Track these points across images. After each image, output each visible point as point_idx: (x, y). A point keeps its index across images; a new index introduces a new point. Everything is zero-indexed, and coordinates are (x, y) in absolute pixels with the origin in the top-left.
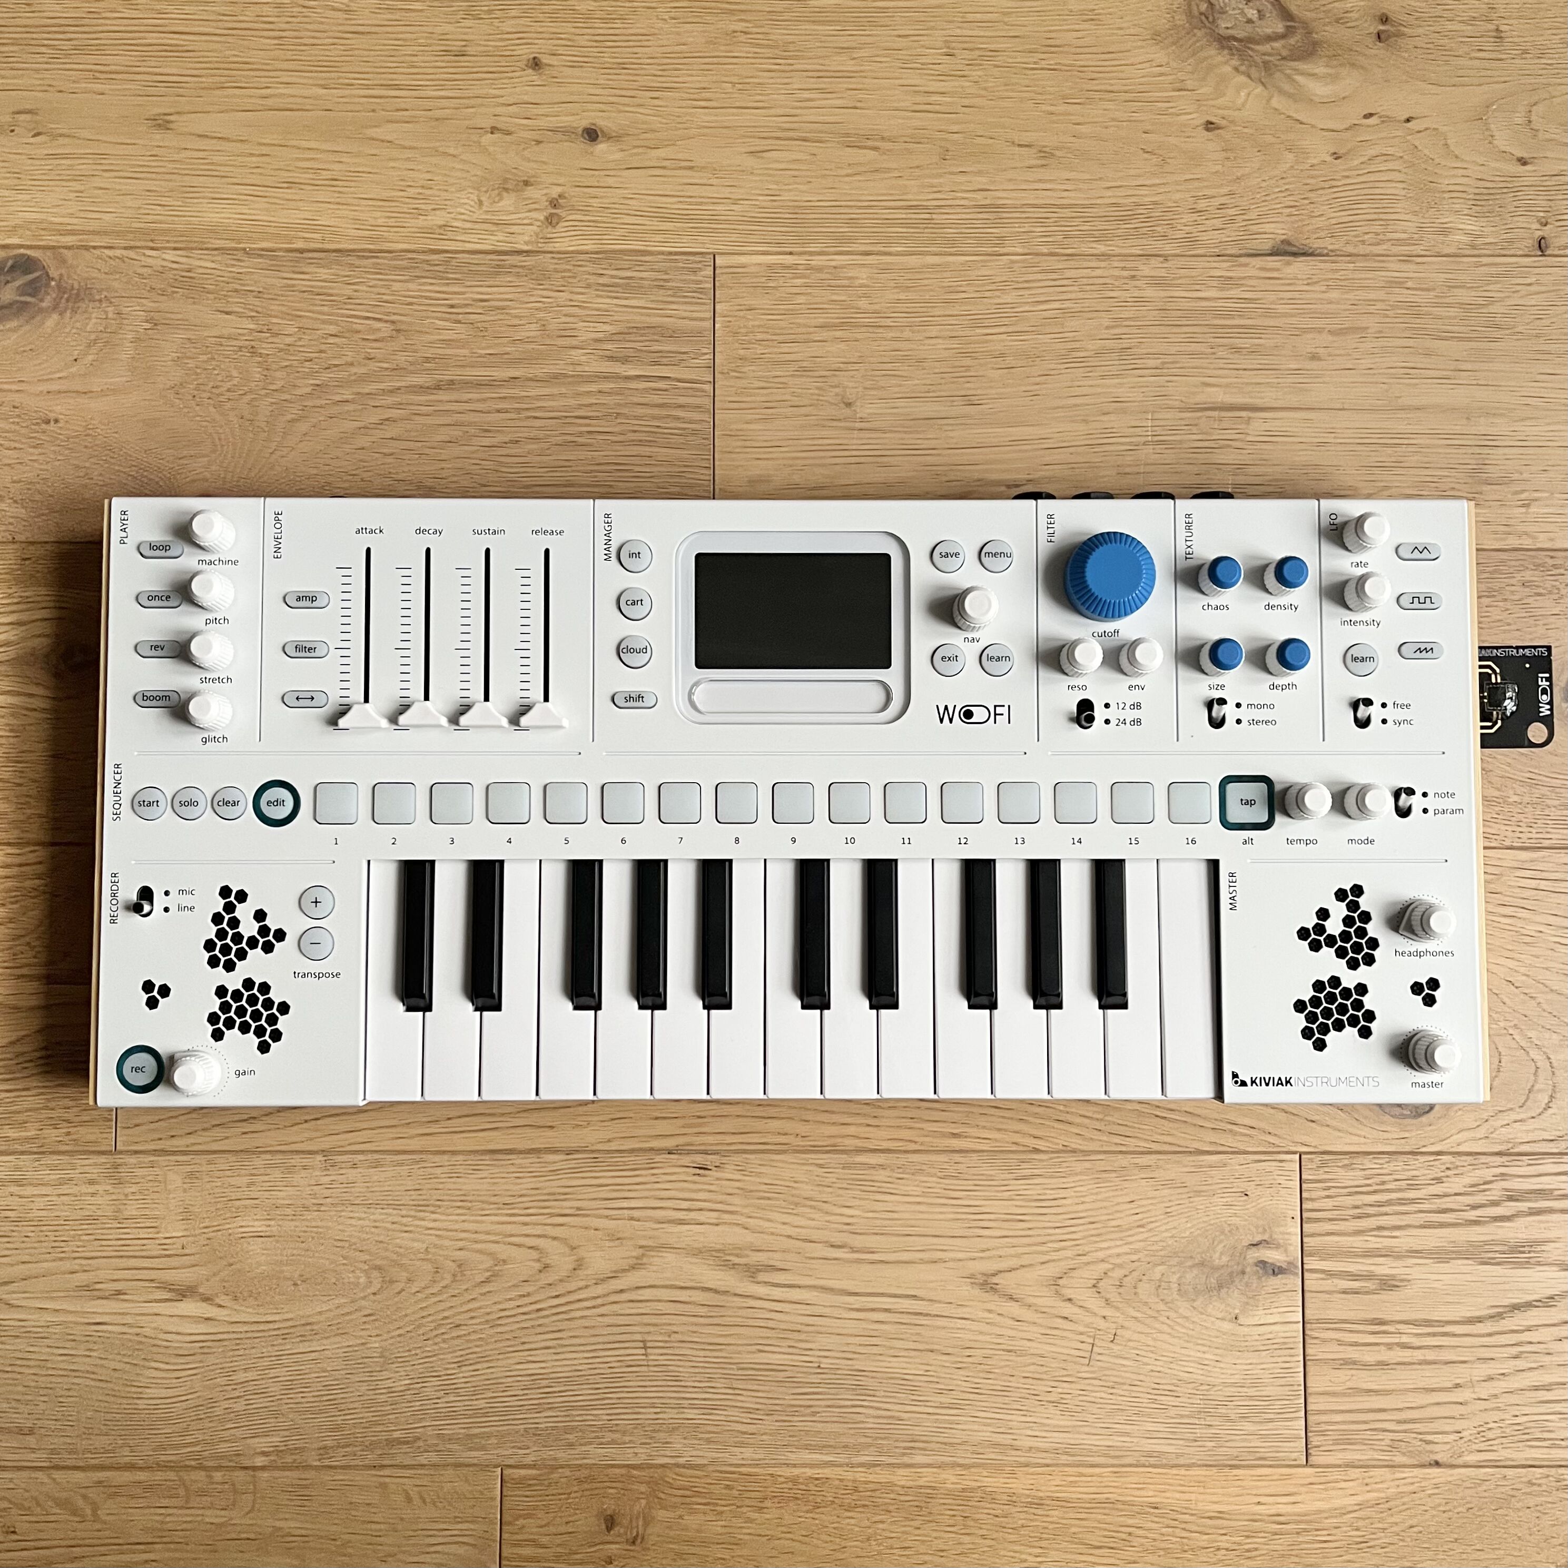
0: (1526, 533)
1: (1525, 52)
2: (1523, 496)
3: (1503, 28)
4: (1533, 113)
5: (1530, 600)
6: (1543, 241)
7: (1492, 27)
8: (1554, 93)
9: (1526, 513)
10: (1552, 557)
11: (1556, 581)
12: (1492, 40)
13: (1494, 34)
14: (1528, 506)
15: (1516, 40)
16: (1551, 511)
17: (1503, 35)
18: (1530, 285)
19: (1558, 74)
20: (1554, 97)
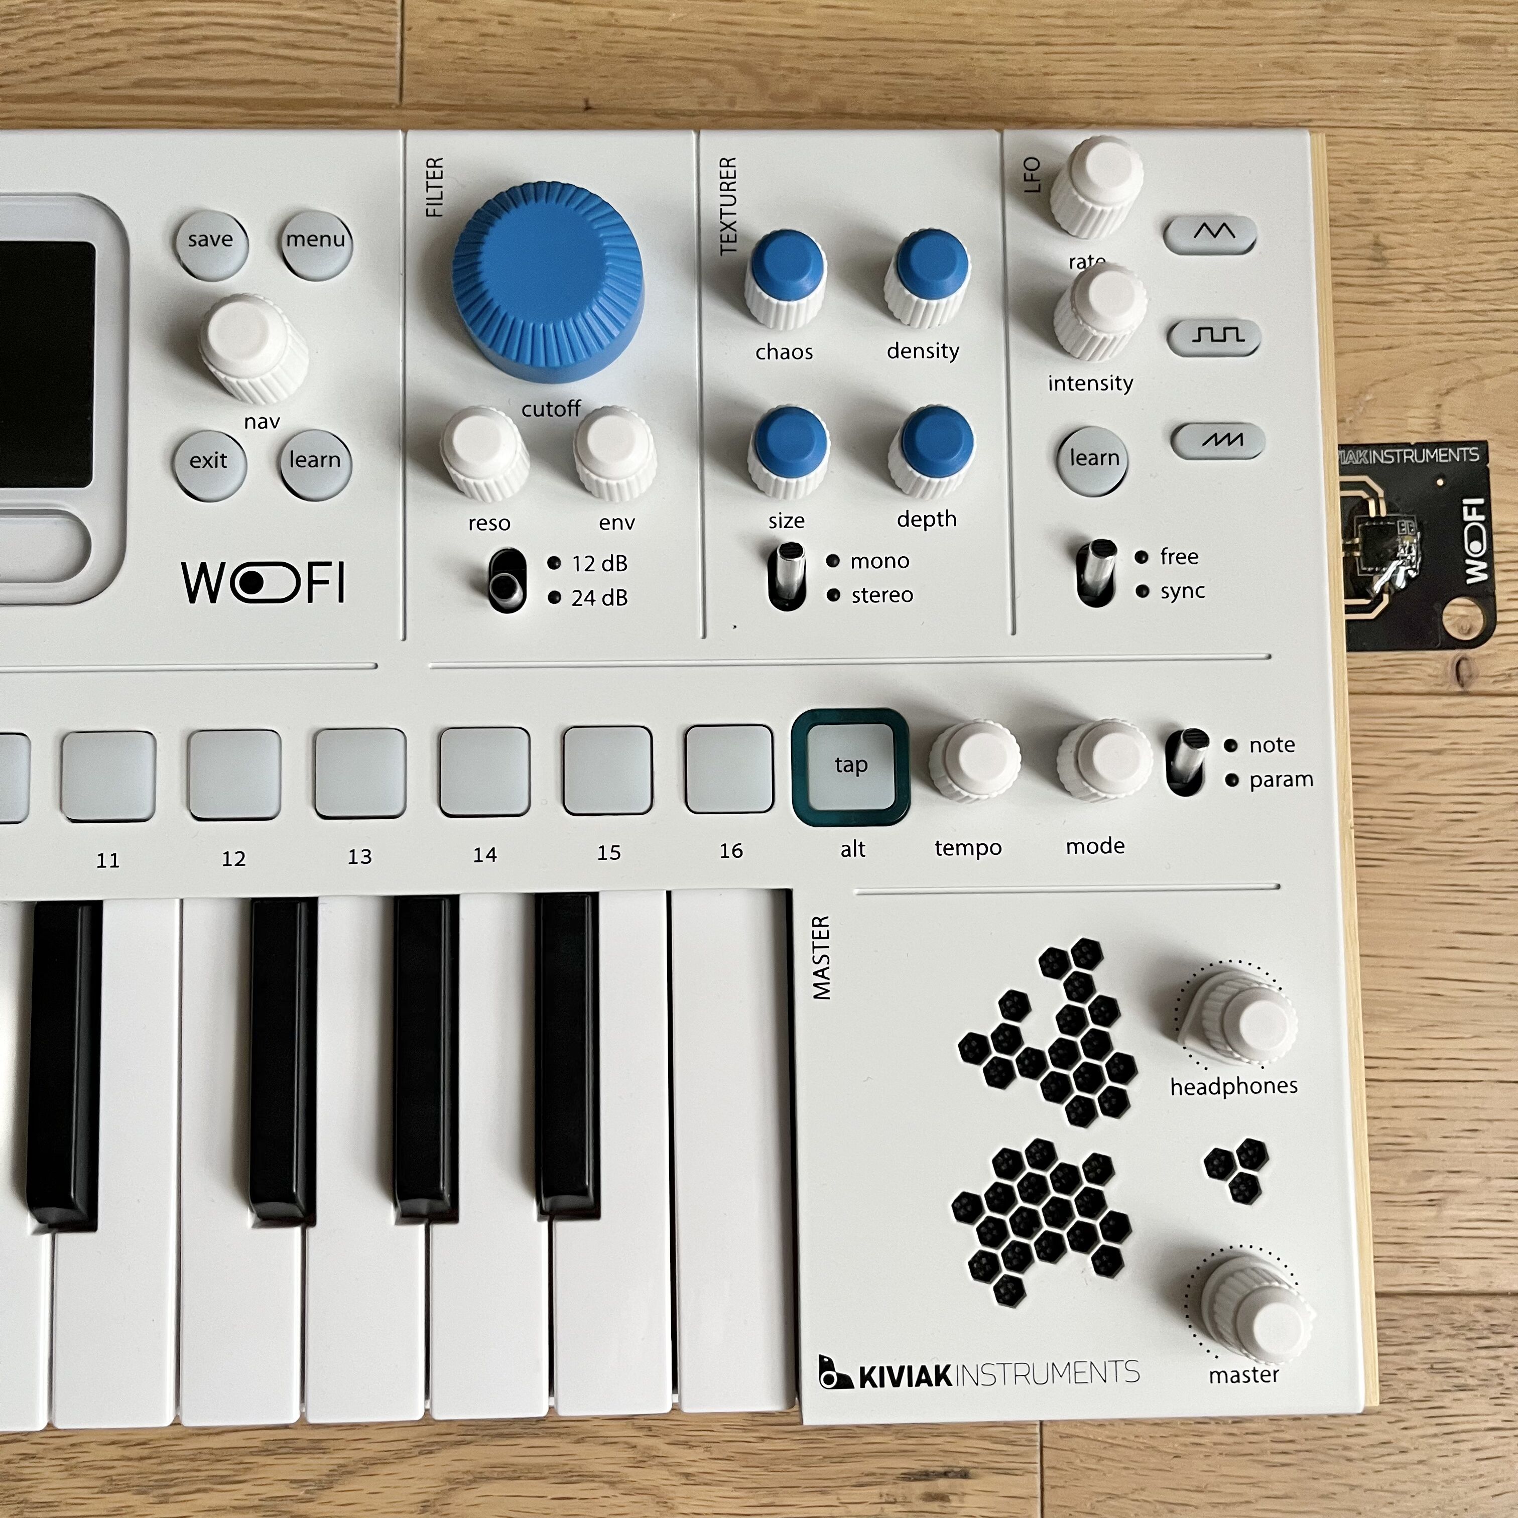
0: (1436, 1261)
1: (1430, 287)
2: (1432, 1183)
3: (1385, 240)
4: (1446, 408)
5: (1446, 1400)
6: (1463, 665)
7: (1365, 238)
8: (1486, 371)
9: (1436, 1218)
10: (1488, 1311)
11: (1497, 1358)
12: (1369, 263)
13: (1370, 252)
14: (1438, 1203)
15: (1410, 263)
16: (1484, 1214)
17: (1387, 253)
18: (1439, 752)
19: (1495, 331)
20: (1489, 377)
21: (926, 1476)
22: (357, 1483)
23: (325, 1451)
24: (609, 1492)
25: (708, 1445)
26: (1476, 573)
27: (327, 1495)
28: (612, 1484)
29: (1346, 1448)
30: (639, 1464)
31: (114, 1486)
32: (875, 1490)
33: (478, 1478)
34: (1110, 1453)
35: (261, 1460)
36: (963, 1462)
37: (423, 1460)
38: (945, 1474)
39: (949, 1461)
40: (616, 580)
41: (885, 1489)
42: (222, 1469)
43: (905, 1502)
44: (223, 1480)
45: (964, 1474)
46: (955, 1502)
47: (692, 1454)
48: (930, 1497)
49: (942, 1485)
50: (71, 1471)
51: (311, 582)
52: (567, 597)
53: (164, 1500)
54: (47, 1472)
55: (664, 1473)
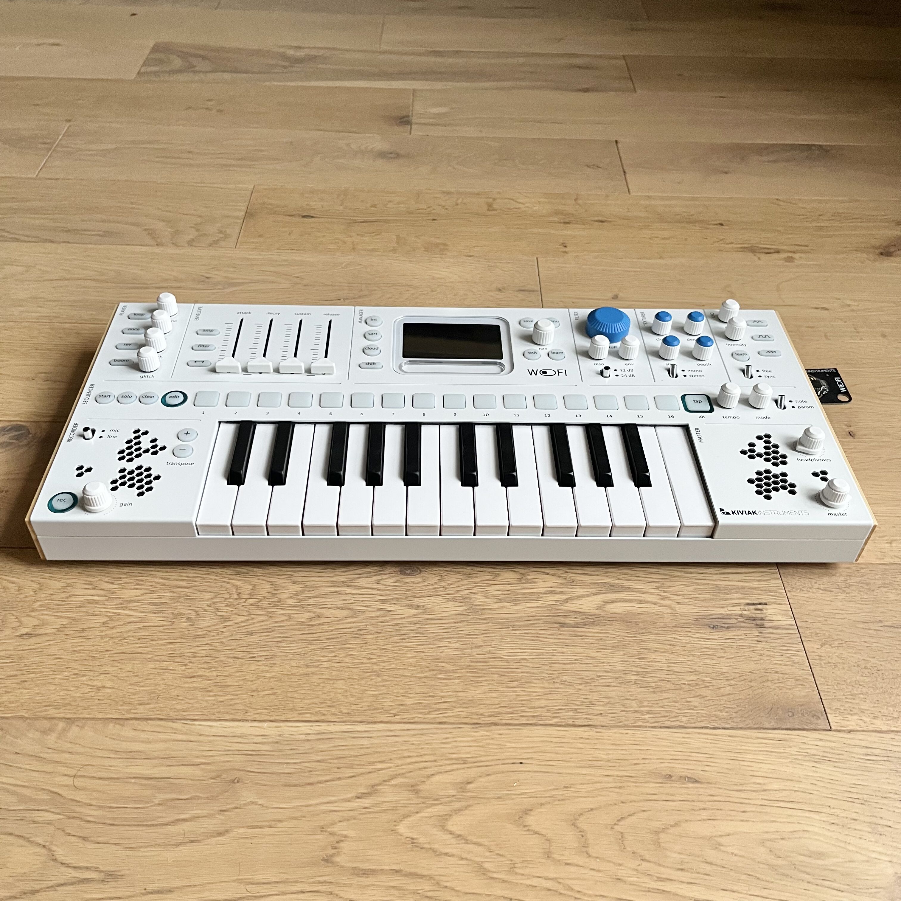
14: (891, 543)
21: (754, 604)
22: (575, 602)
23: (564, 594)
24: (655, 606)
25: (683, 595)
26: (843, 390)
27: (566, 605)
28: (655, 604)
29: (885, 600)
30: (662, 599)
31: (500, 600)
32: (739, 608)
33: (612, 602)
34: (810, 600)
35: (545, 595)
36: (764, 601)
37: (595, 597)
38: (760, 604)
39: (760, 601)
40: (631, 373)
41: (742, 607)
42: (533, 597)
43: (749, 611)
44: (534, 600)
45: (766, 604)
46: (765, 611)
47: (679, 597)
48: (756, 609)
49: (759, 607)
50: (487, 597)
51: (559, 373)
52: (620, 376)
53: (516, 605)
54: (479, 597)
55: (671, 602)
